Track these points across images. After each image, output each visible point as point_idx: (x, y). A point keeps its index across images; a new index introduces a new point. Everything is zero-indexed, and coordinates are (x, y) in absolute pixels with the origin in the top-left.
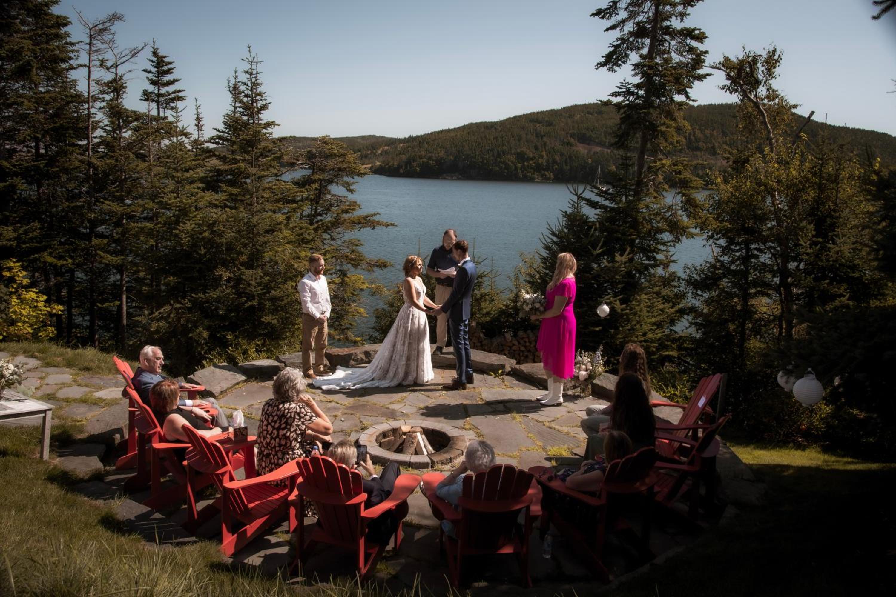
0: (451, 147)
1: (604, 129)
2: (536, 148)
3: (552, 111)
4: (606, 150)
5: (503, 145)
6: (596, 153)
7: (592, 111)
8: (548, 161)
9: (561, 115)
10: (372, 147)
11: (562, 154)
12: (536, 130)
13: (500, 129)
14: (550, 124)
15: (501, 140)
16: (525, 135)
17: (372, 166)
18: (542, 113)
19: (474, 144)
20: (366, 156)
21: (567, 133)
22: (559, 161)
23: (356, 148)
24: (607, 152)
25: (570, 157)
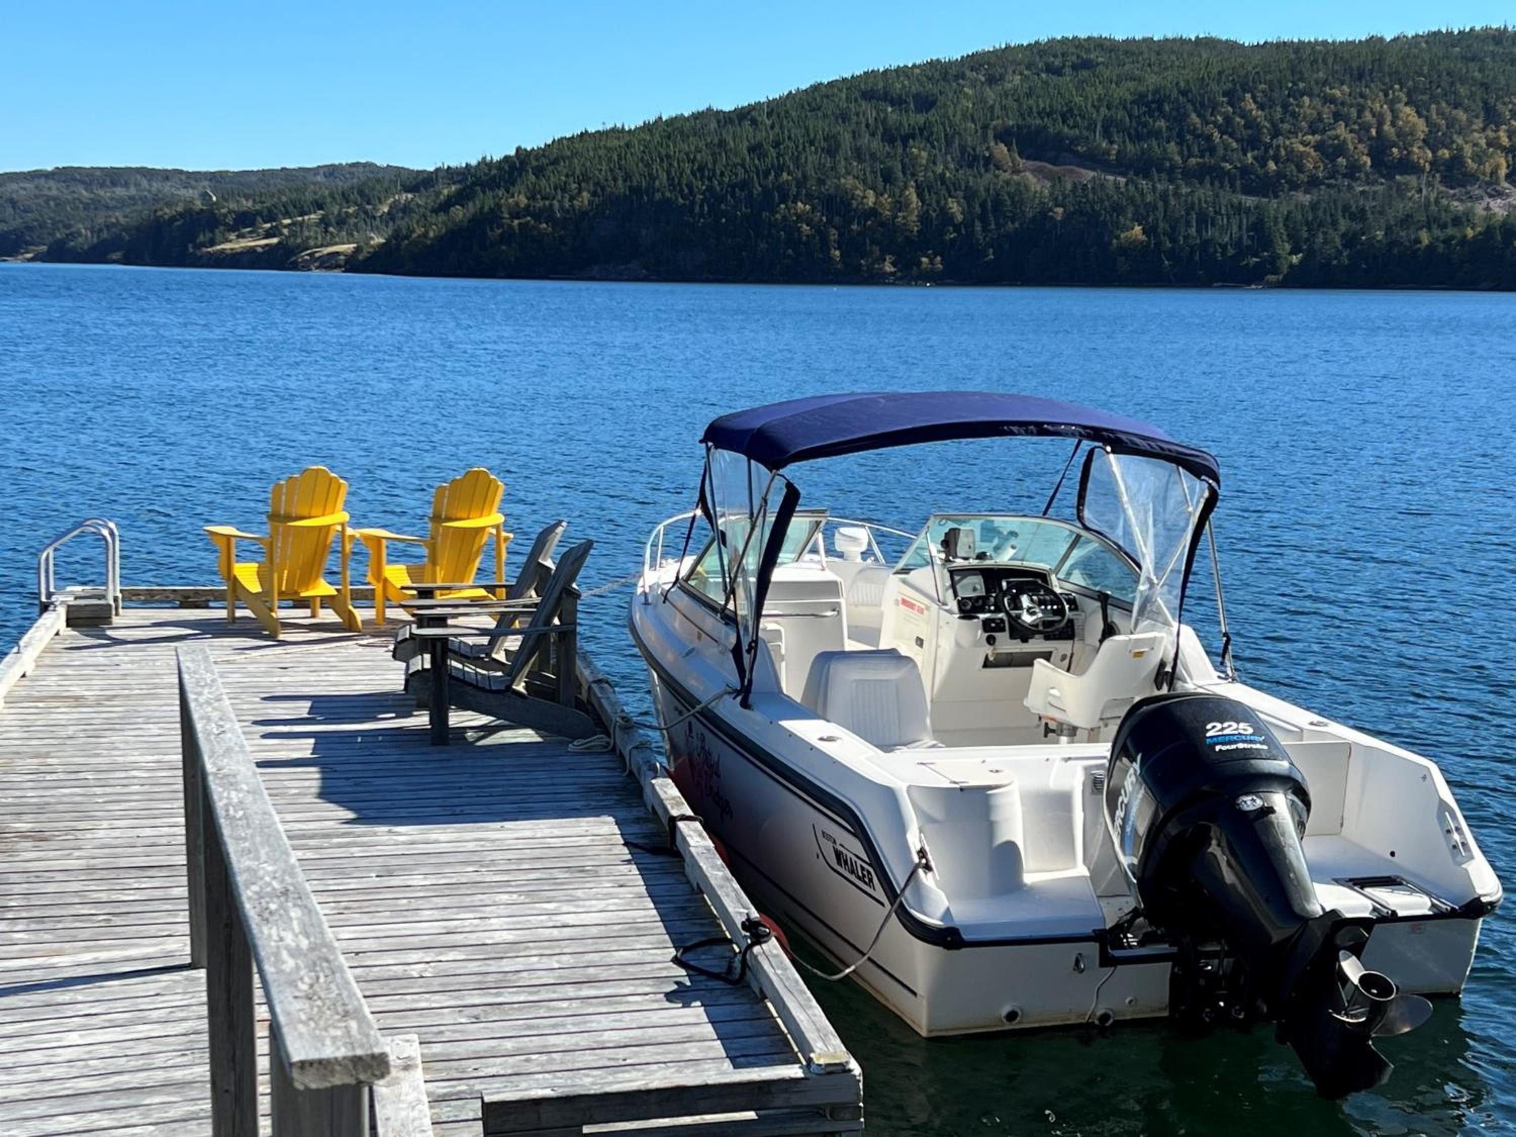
0: (615, 179)
1: (1103, 110)
2: (888, 177)
3: (933, 65)
4: (1111, 178)
5: (780, 169)
6: (1080, 188)
7: (1057, 62)
8: (924, 218)
9: (963, 76)
10: (361, 193)
11: (970, 196)
12: (884, 122)
13: (768, 123)
14: (925, 103)
15: (773, 152)
16: (848, 136)
17: (358, 250)
18: (901, 72)
19: (687, 167)
20: (341, 222)
21: (985, 127)
22: (960, 217)
23: (309, 196)
24: (1117, 186)
25: (998, 203)
